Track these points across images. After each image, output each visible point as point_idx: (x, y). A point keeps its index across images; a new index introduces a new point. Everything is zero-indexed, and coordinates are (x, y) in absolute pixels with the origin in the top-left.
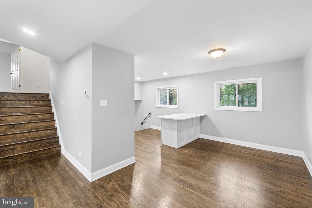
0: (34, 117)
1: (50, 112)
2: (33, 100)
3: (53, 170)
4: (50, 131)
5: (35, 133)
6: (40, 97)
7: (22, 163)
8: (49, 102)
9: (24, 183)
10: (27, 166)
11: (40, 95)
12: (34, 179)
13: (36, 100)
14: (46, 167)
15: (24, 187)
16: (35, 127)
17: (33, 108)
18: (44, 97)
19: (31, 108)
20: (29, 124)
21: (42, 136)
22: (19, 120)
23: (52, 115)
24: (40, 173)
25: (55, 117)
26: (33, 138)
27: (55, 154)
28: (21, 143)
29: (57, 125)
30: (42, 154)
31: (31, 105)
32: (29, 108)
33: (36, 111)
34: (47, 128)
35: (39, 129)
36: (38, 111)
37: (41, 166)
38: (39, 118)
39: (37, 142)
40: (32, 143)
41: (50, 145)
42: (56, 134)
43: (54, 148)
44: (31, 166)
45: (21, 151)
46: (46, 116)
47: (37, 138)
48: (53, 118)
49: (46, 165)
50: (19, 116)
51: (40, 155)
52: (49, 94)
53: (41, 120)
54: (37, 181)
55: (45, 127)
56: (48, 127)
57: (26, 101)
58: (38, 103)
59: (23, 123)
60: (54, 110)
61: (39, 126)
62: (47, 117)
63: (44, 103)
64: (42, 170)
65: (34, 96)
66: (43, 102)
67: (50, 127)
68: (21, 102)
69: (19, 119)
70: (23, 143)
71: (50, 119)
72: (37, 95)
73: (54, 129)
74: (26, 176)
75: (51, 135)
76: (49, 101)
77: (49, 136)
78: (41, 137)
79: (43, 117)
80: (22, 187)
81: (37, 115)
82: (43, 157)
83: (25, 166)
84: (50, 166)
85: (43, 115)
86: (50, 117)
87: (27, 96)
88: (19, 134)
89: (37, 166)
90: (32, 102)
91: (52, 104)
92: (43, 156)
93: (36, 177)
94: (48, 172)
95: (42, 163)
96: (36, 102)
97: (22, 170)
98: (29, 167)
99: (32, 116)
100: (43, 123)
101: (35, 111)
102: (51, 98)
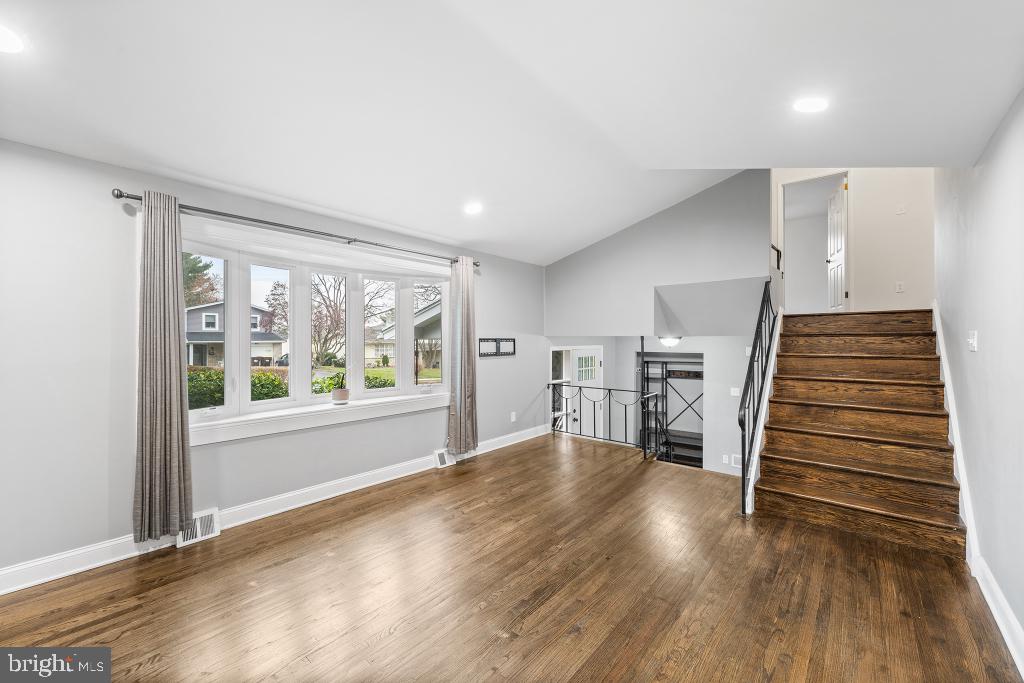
0: (867, 390)
1: (929, 379)
2: (870, 335)
3: (904, 618)
4: (921, 454)
5: (865, 445)
6: (894, 324)
7: (817, 530)
8: (930, 340)
9: (795, 599)
10: (825, 545)
11: (894, 317)
12: (826, 606)
13: (881, 335)
14: (883, 585)
15: (788, 611)
16: (870, 426)
17: (867, 362)
18: (909, 322)
19: (859, 361)
20: (850, 412)
21: (890, 463)
22: (824, 393)
23: (936, 393)
24: (851, 594)
25: (951, 404)
26: (860, 462)
27: (936, 552)
28: (818, 465)
29: (955, 437)
30: (883, 530)
31: (862, 351)
32: (854, 361)
33: (877, 372)
34: (914, 442)
35: (881, 435)
36: (885, 373)
37: (864, 572)
38: (884, 397)
39: (870, 480)
40: (851, 476)
41: (917, 510)
42: (948, 470)
43: (932, 525)
44: (838, 552)
45: (819, 489)
46: (912, 395)
47: (869, 463)
48: (941, 406)
49: (882, 578)
50: (825, 384)
51: (876, 528)
52: (931, 311)
53: (892, 404)
54: (833, 619)
55: (905, 434)
56: (916, 435)
57: (848, 339)
58: (887, 346)
59: (833, 407)
60: (946, 375)
61: (882, 424)
62: (916, 399)
63: (912, 344)
64: (863, 588)
65: (875, 321)
66: (903, 342)
67: (924, 439)
68: (836, 341)
69: (825, 391)
70: (825, 468)
71: (928, 409)
72: (884, 318)
73: (941, 450)
74: (809, 579)
75: (926, 471)
76: (927, 340)
77: (917, 471)
78: (885, 467)
79: (899, 395)
80: (785, 607)
81: (876, 387)
82: (885, 541)
83: (821, 542)
84: (898, 595)
85: (902, 388)
86: (926, 397)
87: (852, 323)
88: (820, 438)
89: (852, 560)
90: (867, 340)
91: (942, 350)
92: (887, 537)
93: (834, 601)
94: (881, 612)
95: (872, 563)
96: (879, 340)
97: (809, 552)
98: (830, 554)
99: (861, 386)
100: (897, 416)
101: (873, 372)
102: (938, 326)
